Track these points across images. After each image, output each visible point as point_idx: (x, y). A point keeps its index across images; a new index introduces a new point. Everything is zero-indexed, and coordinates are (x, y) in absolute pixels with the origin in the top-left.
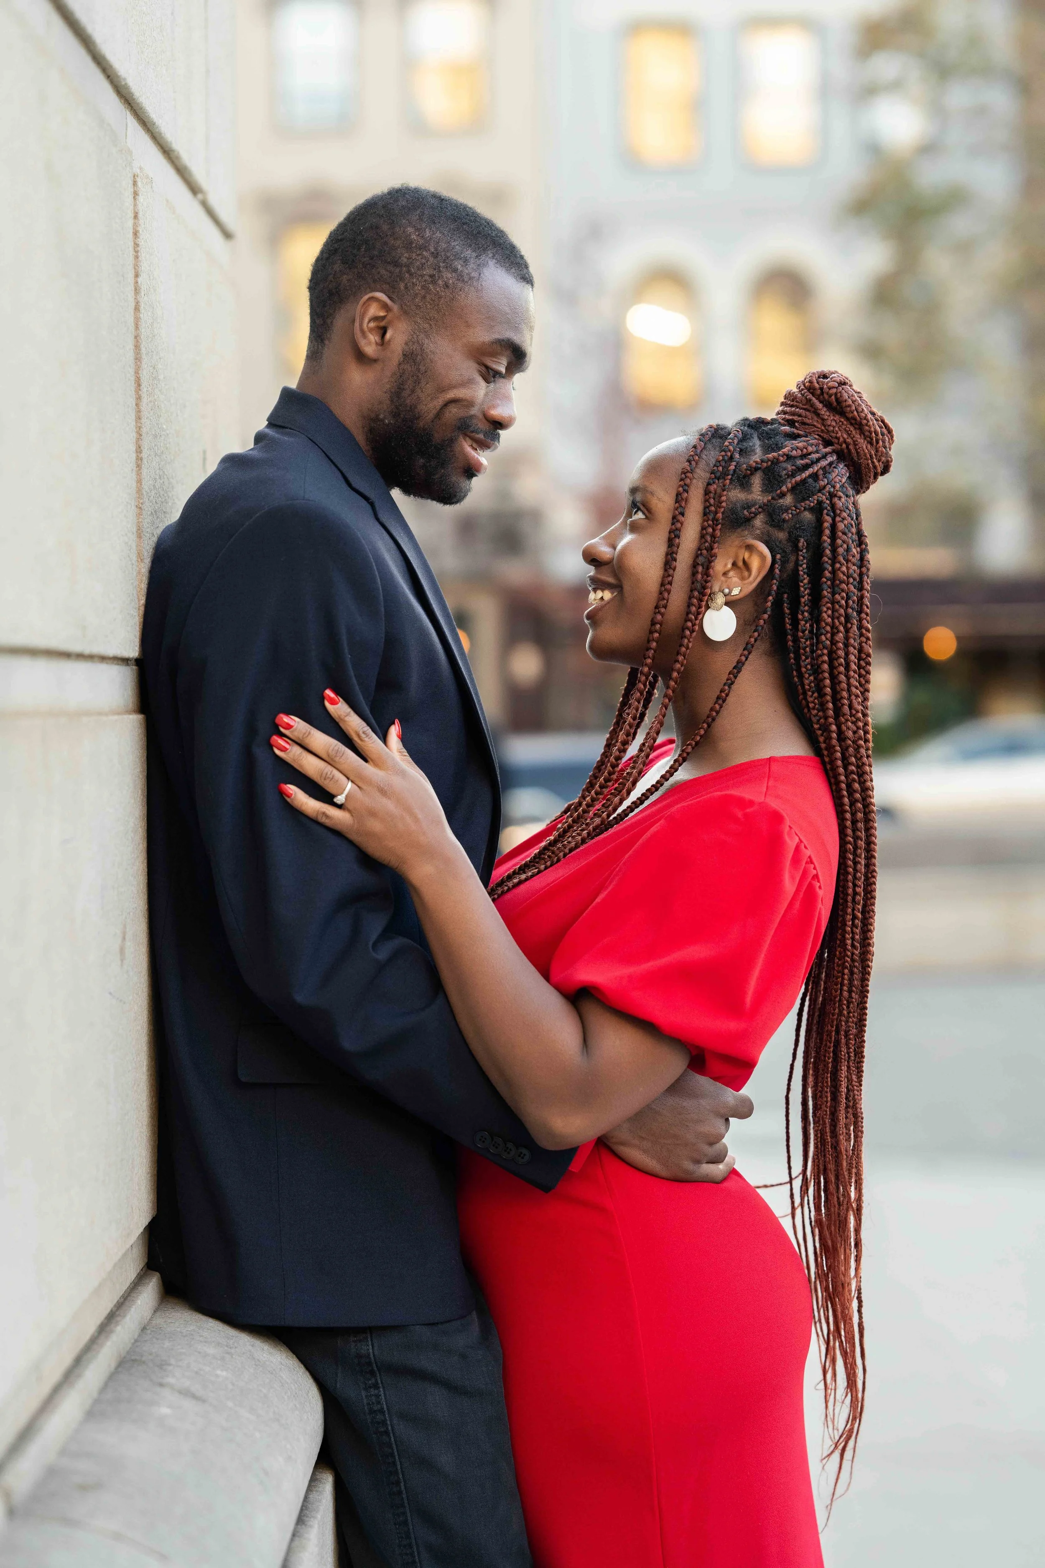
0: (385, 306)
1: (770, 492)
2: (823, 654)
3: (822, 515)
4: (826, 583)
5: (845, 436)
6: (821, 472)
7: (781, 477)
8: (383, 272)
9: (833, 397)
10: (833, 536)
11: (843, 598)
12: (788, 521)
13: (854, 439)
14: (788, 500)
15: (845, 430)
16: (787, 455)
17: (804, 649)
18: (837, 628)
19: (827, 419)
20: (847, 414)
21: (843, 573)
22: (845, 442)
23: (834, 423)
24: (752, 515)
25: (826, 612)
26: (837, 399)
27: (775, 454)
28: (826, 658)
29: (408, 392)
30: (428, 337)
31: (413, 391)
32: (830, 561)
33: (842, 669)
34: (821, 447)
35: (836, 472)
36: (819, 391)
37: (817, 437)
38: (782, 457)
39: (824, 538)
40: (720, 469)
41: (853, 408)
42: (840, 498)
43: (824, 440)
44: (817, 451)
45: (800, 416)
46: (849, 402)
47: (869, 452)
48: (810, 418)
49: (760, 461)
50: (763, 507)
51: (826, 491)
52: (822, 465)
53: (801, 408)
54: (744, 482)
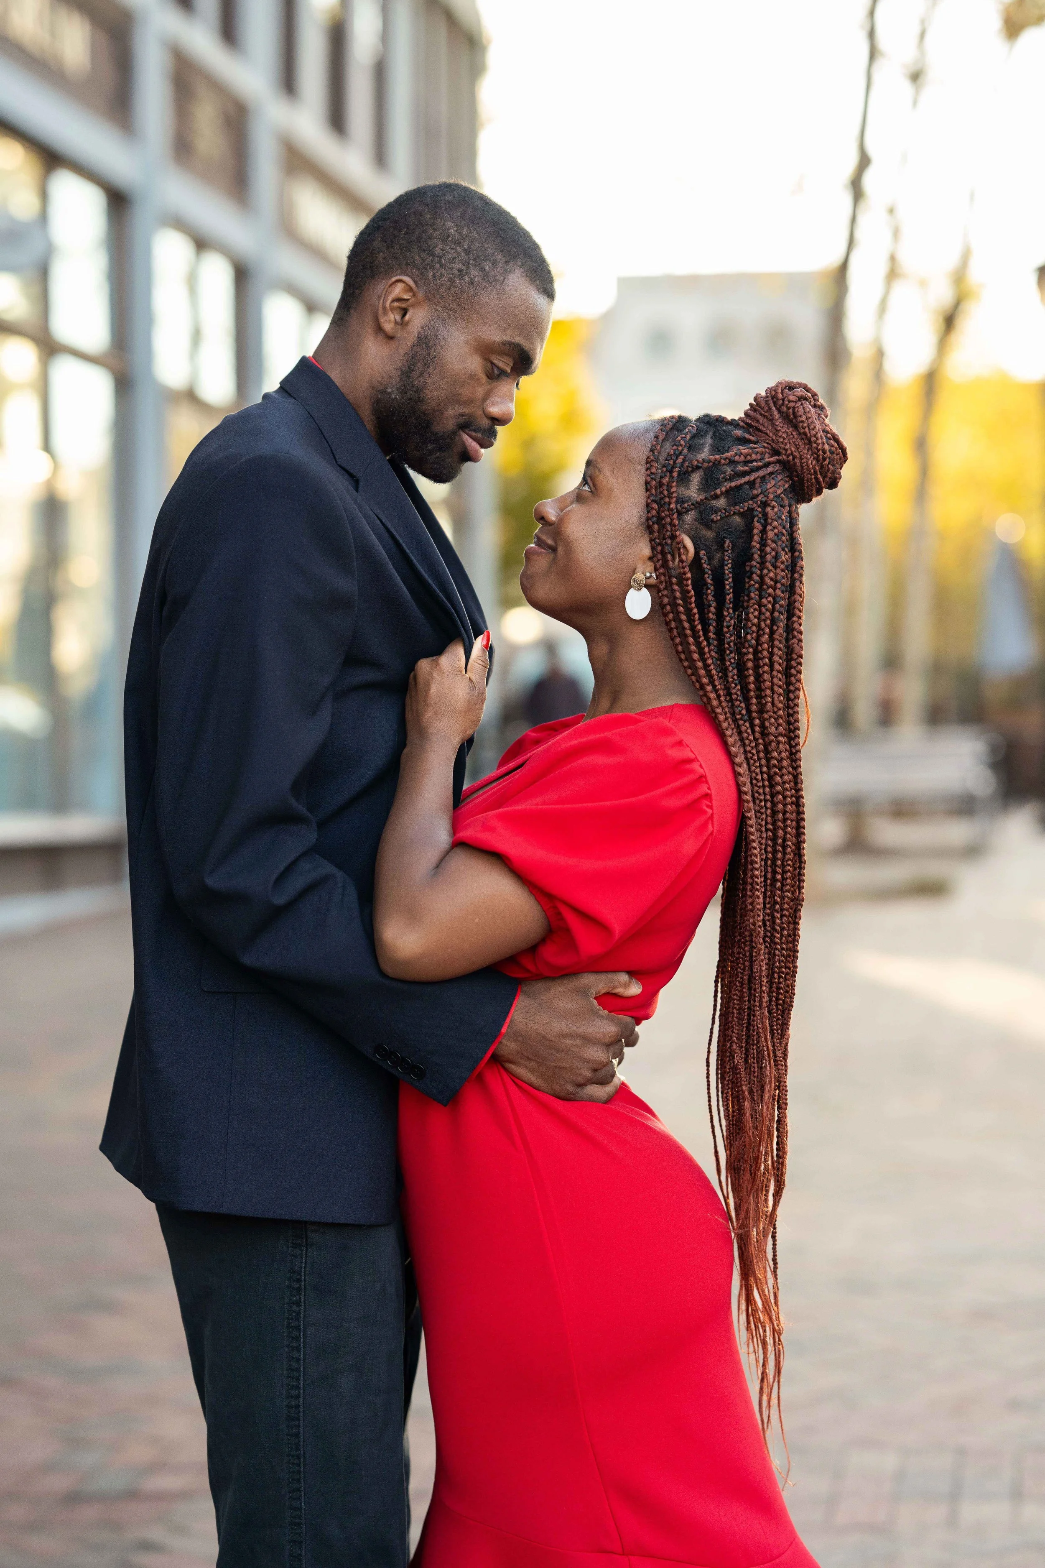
0: (410, 289)
1: (705, 492)
2: (749, 653)
3: (753, 521)
4: (754, 585)
5: (793, 449)
6: (758, 481)
7: (718, 479)
8: (416, 259)
9: (791, 410)
10: (763, 543)
11: (769, 602)
12: (717, 521)
13: (801, 453)
14: (721, 502)
15: (794, 443)
16: (730, 460)
17: (729, 643)
18: (763, 630)
19: (780, 430)
20: (799, 429)
21: (771, 579)
22: (792, 453)
23: (785, 436)
24: (684, 510)
25: (753, 613)
26: (794, 413)
27: (717, 457)
28: (751, 656)
31: (421, 374)
32: (758, 566)
33: (766, 668)
34: (767, 455)
35: (773, 482)
36: (780, 402)
37: (766, 445)
38: (725, 459)
39: (754, 543)
40: (671, 462)
41: (806, 424)
42: (773, 507)
43: (773, 449)
44: (762, 459)
45: (758, 421)
46: (804, 418)
47: (814, 468)
48: (766, 425)
49: (704, 461)
50: (697, 505)
51: (760, 498)
52: (761, 473)
53: (761, 414)
54: (684, 478)
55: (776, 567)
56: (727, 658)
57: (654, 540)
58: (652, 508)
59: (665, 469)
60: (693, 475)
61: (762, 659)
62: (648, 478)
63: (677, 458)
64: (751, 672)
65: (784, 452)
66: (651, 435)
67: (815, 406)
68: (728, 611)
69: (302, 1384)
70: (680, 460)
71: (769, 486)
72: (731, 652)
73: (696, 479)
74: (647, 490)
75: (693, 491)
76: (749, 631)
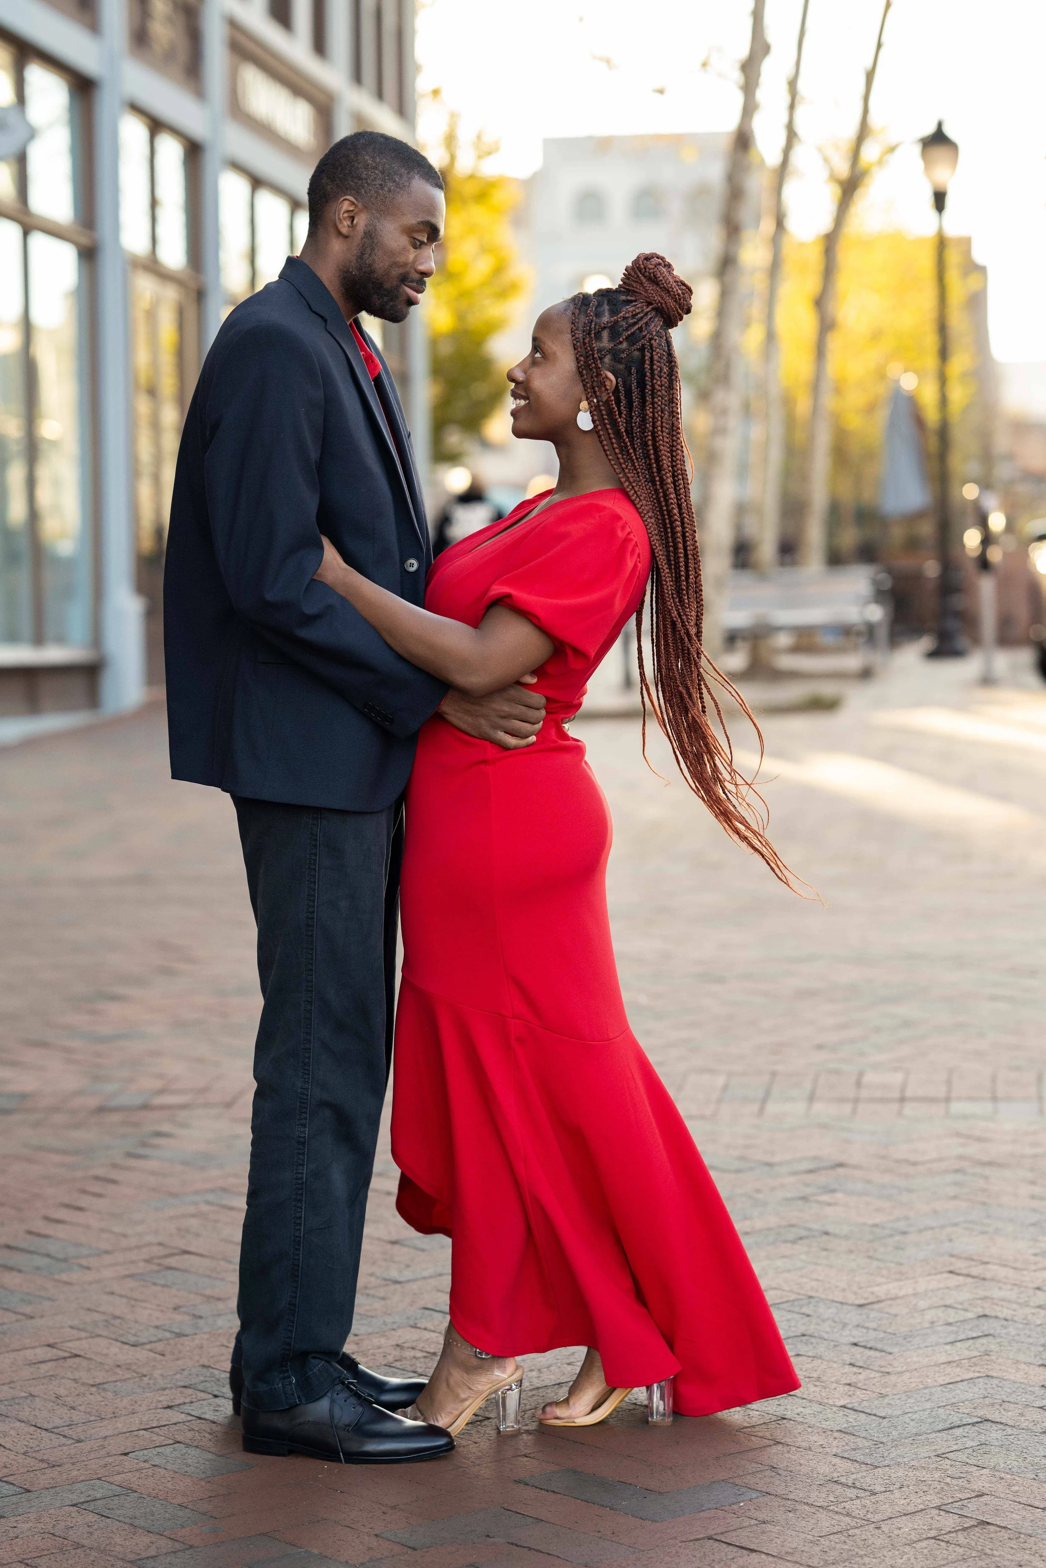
0: (353, 203)
1: (613, 341)
3: (644, 352)
4: (649, 392)
5: (660, 299)
6: (644, 326)
7: (619, 332)
8: (352, 183)
9: (652, 274)
10: (652, 365)
11: (659, 400)
12: (625, 358)
13: (665, 300)
14: (625, 345)
15: (659, 295)
16: (623, 317)
17: (636, 433)
19: (648, 289)
20: (660, 285)
21: (659, 386)
22: (659, 302)
24: (603, 356)
25: (649, 410)
26: (654, 276)
27: (615, 318)
28: (650, 438)
29: (367, 256)
30: (379, 221)
31: (370, 255)
32: (650, 380)
34: (645, 307)
35: (653, 325)
36: (643, 270)
37: (642, 300)
38: (620, 318)
39: (646, 366)
40: (588, 328)
41: (664, 282)
42: (656, 340)
43: (647, 302)
44: (643, 311)
45: (633, 287)
46: (661, 278)
47: (675, 307)
48: (638, 288)
49: (607, 322)
50: (610, 351)
51: (647, 337)
52: (645, 321)
53: (633, 281)
54: (598, 336)
55: (660, 377)
56: (635, 442)
57: (584, 380)
58: (580, 360)
59: (585, 333)
60: (603, 332)
61: (658, 437)
62: (575, 342)
63: (591, 325)
64: (651, 447)
65: (654, 302)
66: (569, 313)
67: (665, 266)
68: (635, 413)
69: (316, 904)
70: (593, 326)
71: (651, 328)
72: (638, 439)
73: (605, 334)
74: (575, 349)
75: (606, 342)
76: (648, 421)
